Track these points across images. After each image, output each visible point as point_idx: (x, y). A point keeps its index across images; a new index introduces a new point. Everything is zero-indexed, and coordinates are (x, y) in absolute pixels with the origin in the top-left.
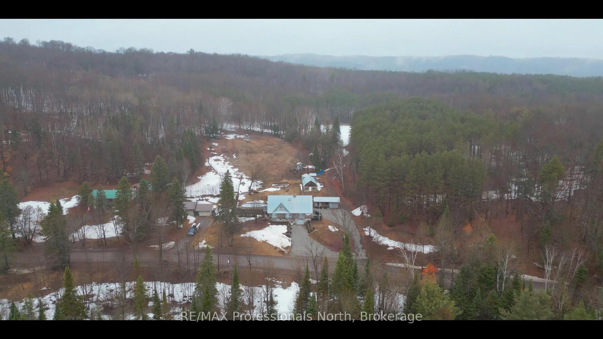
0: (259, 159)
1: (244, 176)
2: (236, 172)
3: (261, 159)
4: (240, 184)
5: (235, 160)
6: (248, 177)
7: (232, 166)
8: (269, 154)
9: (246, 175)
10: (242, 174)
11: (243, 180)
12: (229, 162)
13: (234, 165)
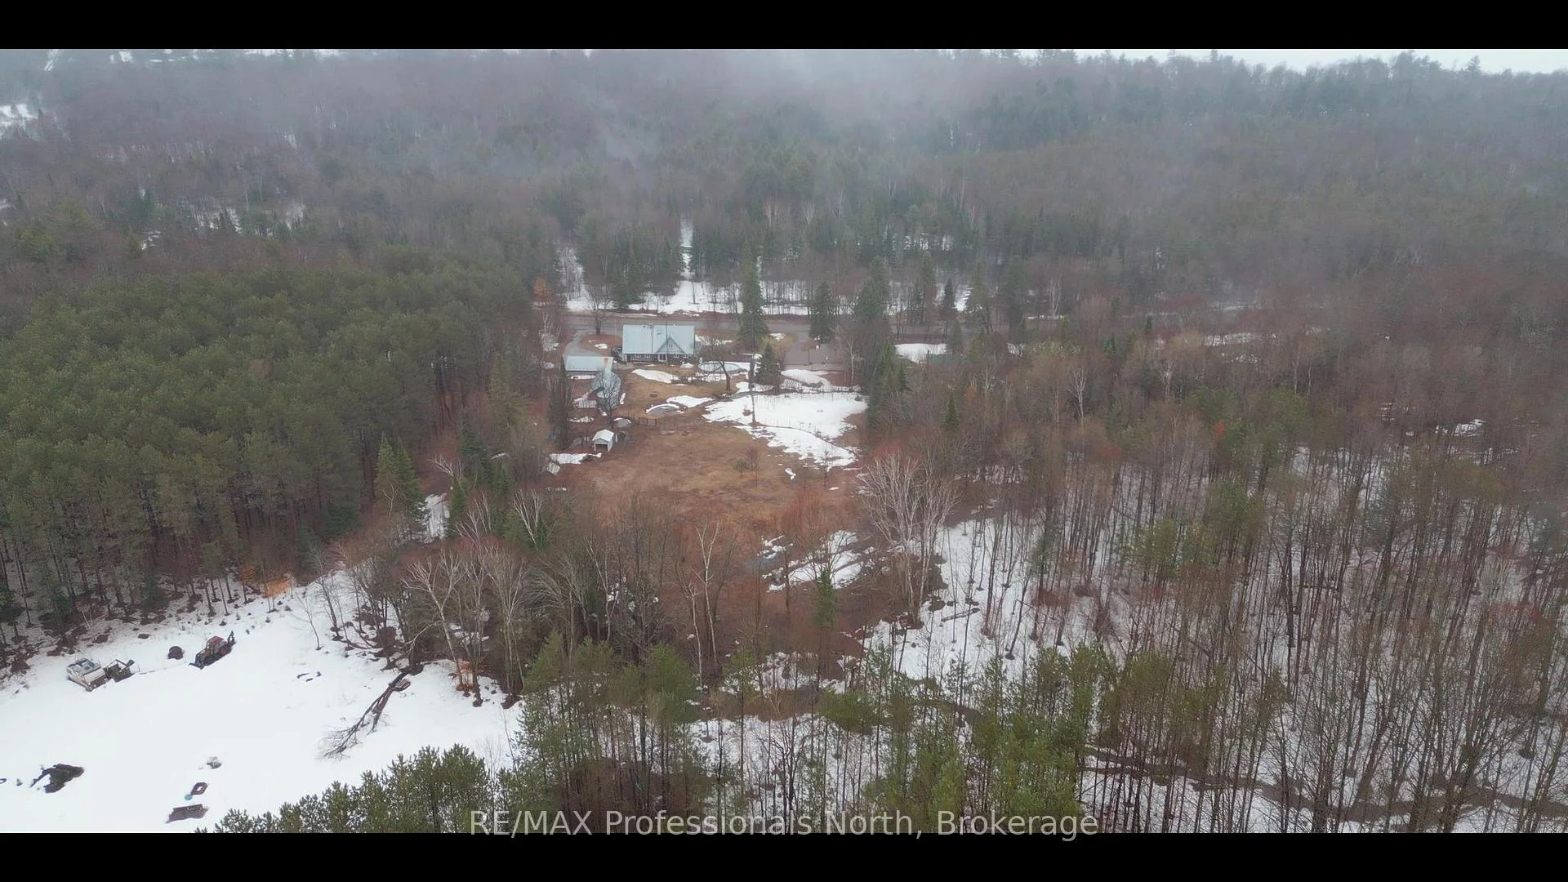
0: (715, 473)
1: (749, 429)
2: (771, 438)
3: (710, 474)
4: (753, 412)
5: (786, 466)
6: (738, 427)
7: (786, 451)
8: (685, 488)
9: (745, 432)
10: (756, 434)
11: (749, 419)
12: (800, 459)
13: (783, 453)
